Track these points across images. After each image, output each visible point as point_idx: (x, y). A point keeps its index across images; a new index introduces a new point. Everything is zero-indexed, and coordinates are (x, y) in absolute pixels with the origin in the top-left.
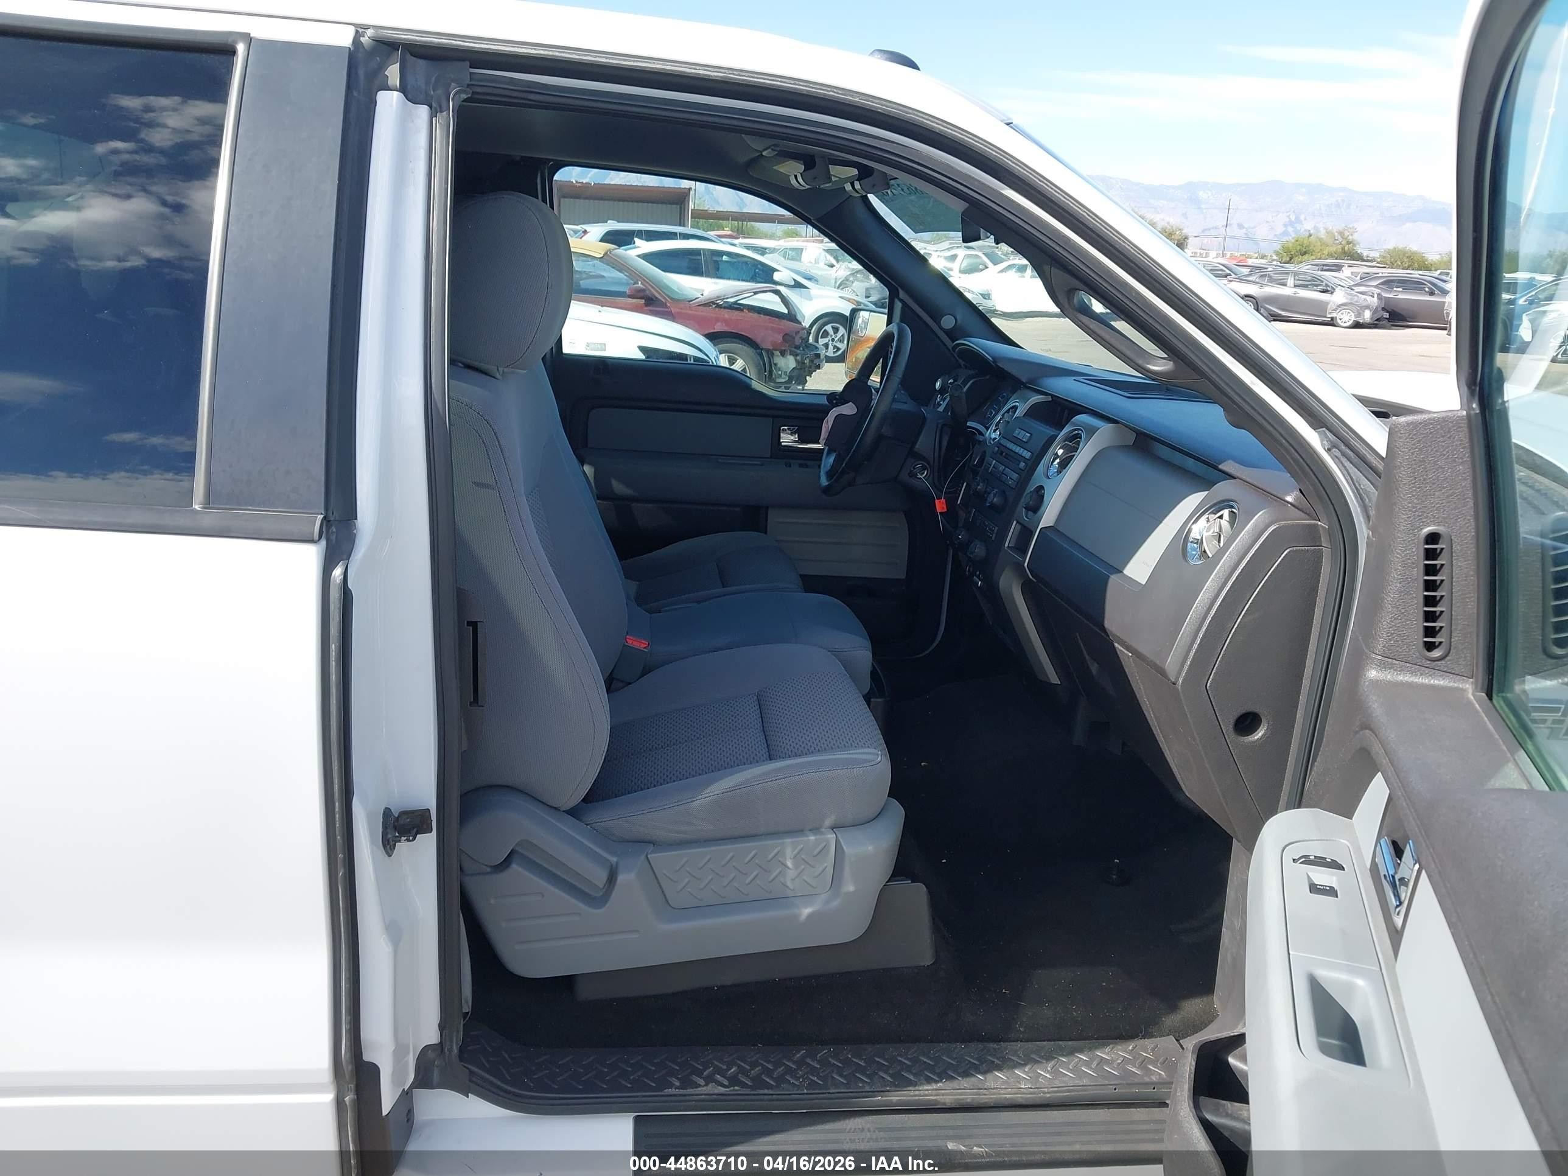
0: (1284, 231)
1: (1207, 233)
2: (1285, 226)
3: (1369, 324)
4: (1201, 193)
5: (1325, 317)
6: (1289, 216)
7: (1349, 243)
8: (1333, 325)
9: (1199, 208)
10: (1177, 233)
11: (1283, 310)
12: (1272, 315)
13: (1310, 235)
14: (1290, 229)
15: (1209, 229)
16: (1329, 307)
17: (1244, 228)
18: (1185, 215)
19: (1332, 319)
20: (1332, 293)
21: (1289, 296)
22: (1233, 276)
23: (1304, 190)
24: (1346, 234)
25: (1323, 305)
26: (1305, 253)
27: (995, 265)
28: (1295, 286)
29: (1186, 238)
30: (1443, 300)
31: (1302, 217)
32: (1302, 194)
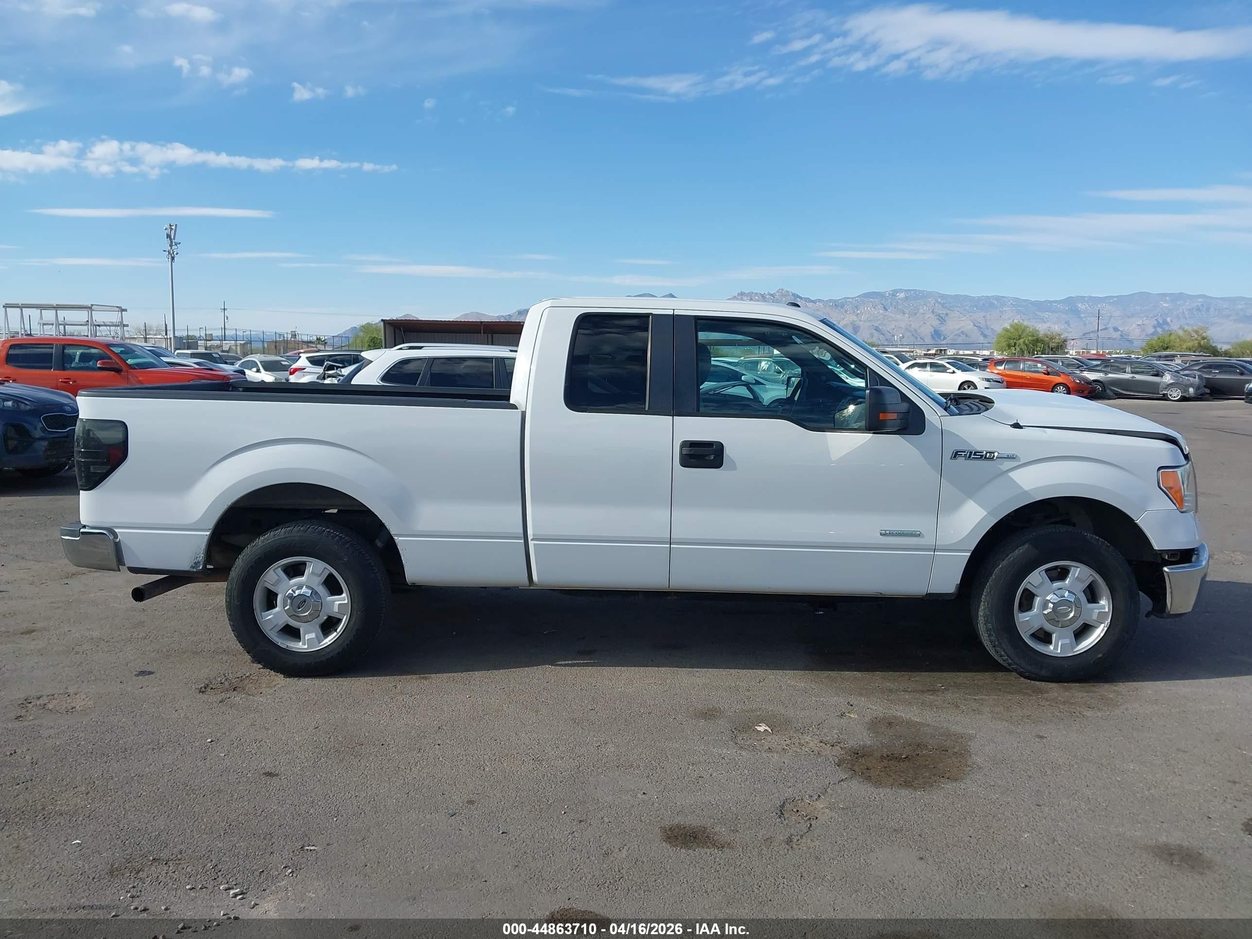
0: (1154, 332)
1: (1087, 336)
2: (1155, 327)
3: (1194, 398)
4: (1080, 305)
5: (1158, 394)
6: (1157, 320)
7: (1204, 339)
8: (1165, 400)
9: (1080, 317)
10: (1057, 337)
11: (1127, 390)
12: (1115, 394)
13: (1171, 334)
14: (1159, 330)
15: (1089, 333)
16: (1160, 386)
17: (1119, 330)
18: (1067, 323)
19: (1164, 394)
20: (1162, 376)
21: (1128, 379)
22: (1085, 367)
23: (1168, 298)
25: (1156, 385)
26: (1167, 348)
28: (1132, 373)
29: (1065, 341)
31: (1169, 320)
32: (1166, 302)
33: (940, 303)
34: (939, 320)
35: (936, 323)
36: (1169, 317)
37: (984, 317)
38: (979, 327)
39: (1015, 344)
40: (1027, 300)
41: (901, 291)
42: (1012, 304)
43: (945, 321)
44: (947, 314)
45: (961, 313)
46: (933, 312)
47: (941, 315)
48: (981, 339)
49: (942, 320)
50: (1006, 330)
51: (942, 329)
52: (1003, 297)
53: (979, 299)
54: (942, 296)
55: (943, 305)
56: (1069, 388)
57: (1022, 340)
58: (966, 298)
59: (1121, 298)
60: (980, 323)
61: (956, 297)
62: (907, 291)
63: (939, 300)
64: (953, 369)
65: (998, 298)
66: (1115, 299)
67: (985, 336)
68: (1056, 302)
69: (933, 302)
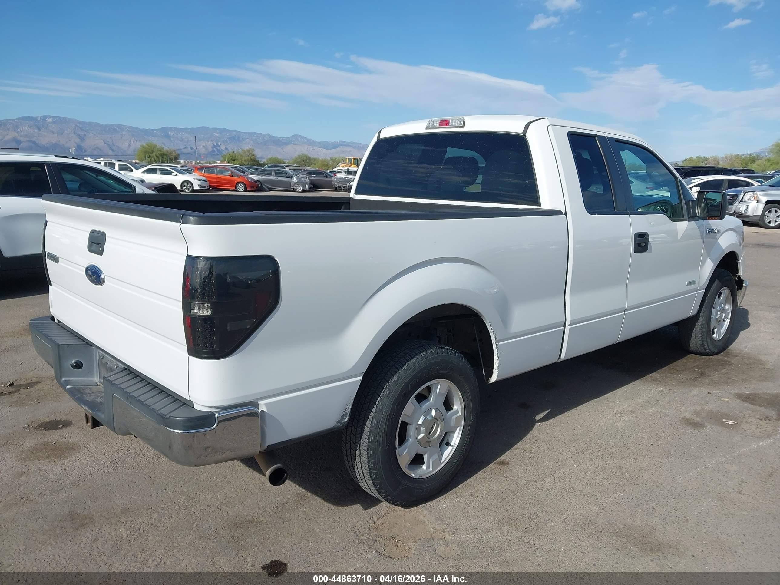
0: (212, 150)
3: (308, 190)
4: (170, 133)
5: (291, 188)
6: (213, 143)
7: (253, 156)
8: (294, 191)
9: (172, 140)
10: (174, 152)
11: (273, 186)
16: (291, 184)
19: (293, 188)
20: (291, 178)
21: (274, 180)
23: (217, 131)
24: (251, 152)
25: (289, 183)
26: (234, 160)
27: (137, 170)
28: (276, 176)
30: (331, 179)
31: (219, 144)
32: (217, 133)
33: (78, 127)
34: (79, 138)
35: (78, 140)
36: (219, 142)
37: (111, 138)
38: (108, 144)
39: (150, 156)
40: (138, 128)
41: (49, 117)
42: (128, 130)
43: (84, 139)
44: (85, 135)
45: (95, 135)
46: (74, 133)
47: (81, 135)
48: (111, 153)
49: (82, 139)
50: (143, 147)
51: (83, 145)
52: (121, 125)
53: (106, 126)
54: (80, 122)
55: (81, 129)
56: (245, 184)
57: (154, 154)
58: (97, 125)
59: (192, 129)
60: (108, 142)
61: (90, 124)
62: (53, 117)
63: (78, 125)
64: (175, 173)
65: (119, 126)
66: (189, 130)
67: (113, 150)
68: (155, 130)
69: (74, 126)
